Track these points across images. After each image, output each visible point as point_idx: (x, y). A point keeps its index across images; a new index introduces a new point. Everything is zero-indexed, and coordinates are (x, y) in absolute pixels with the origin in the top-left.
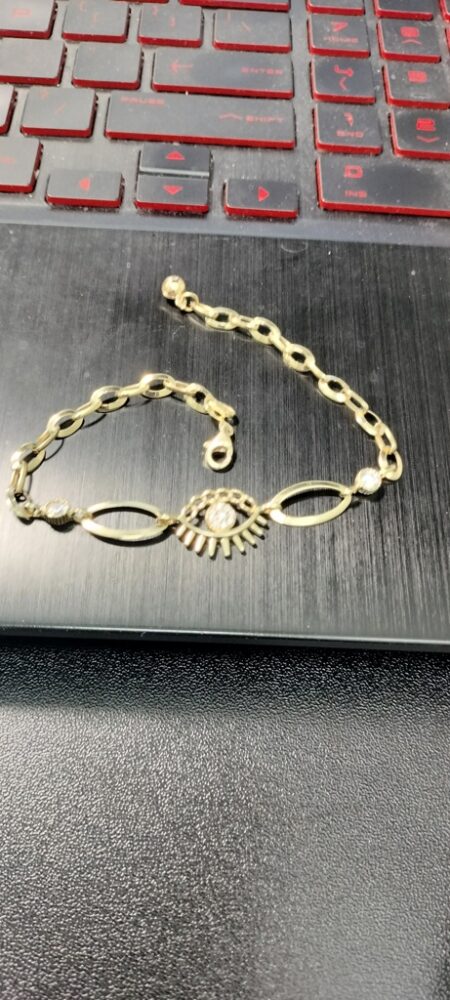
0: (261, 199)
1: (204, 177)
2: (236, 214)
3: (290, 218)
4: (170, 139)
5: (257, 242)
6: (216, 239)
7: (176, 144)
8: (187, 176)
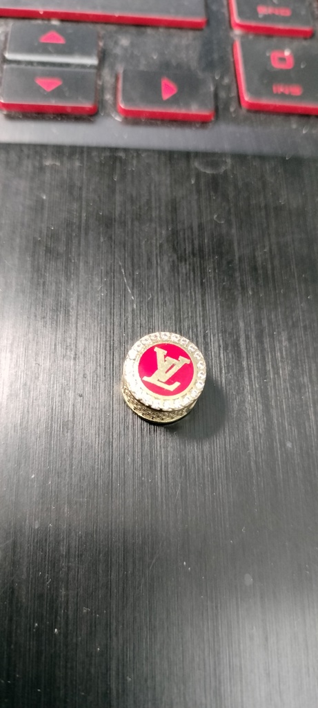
0: (166, 97)
1: (92, 67)
2: (133, 118)
3: (203, 122)
4: (48, 16)
5: (163, 159)
6: (108, 154)
7: (55, 22)
8: (68, 65)
